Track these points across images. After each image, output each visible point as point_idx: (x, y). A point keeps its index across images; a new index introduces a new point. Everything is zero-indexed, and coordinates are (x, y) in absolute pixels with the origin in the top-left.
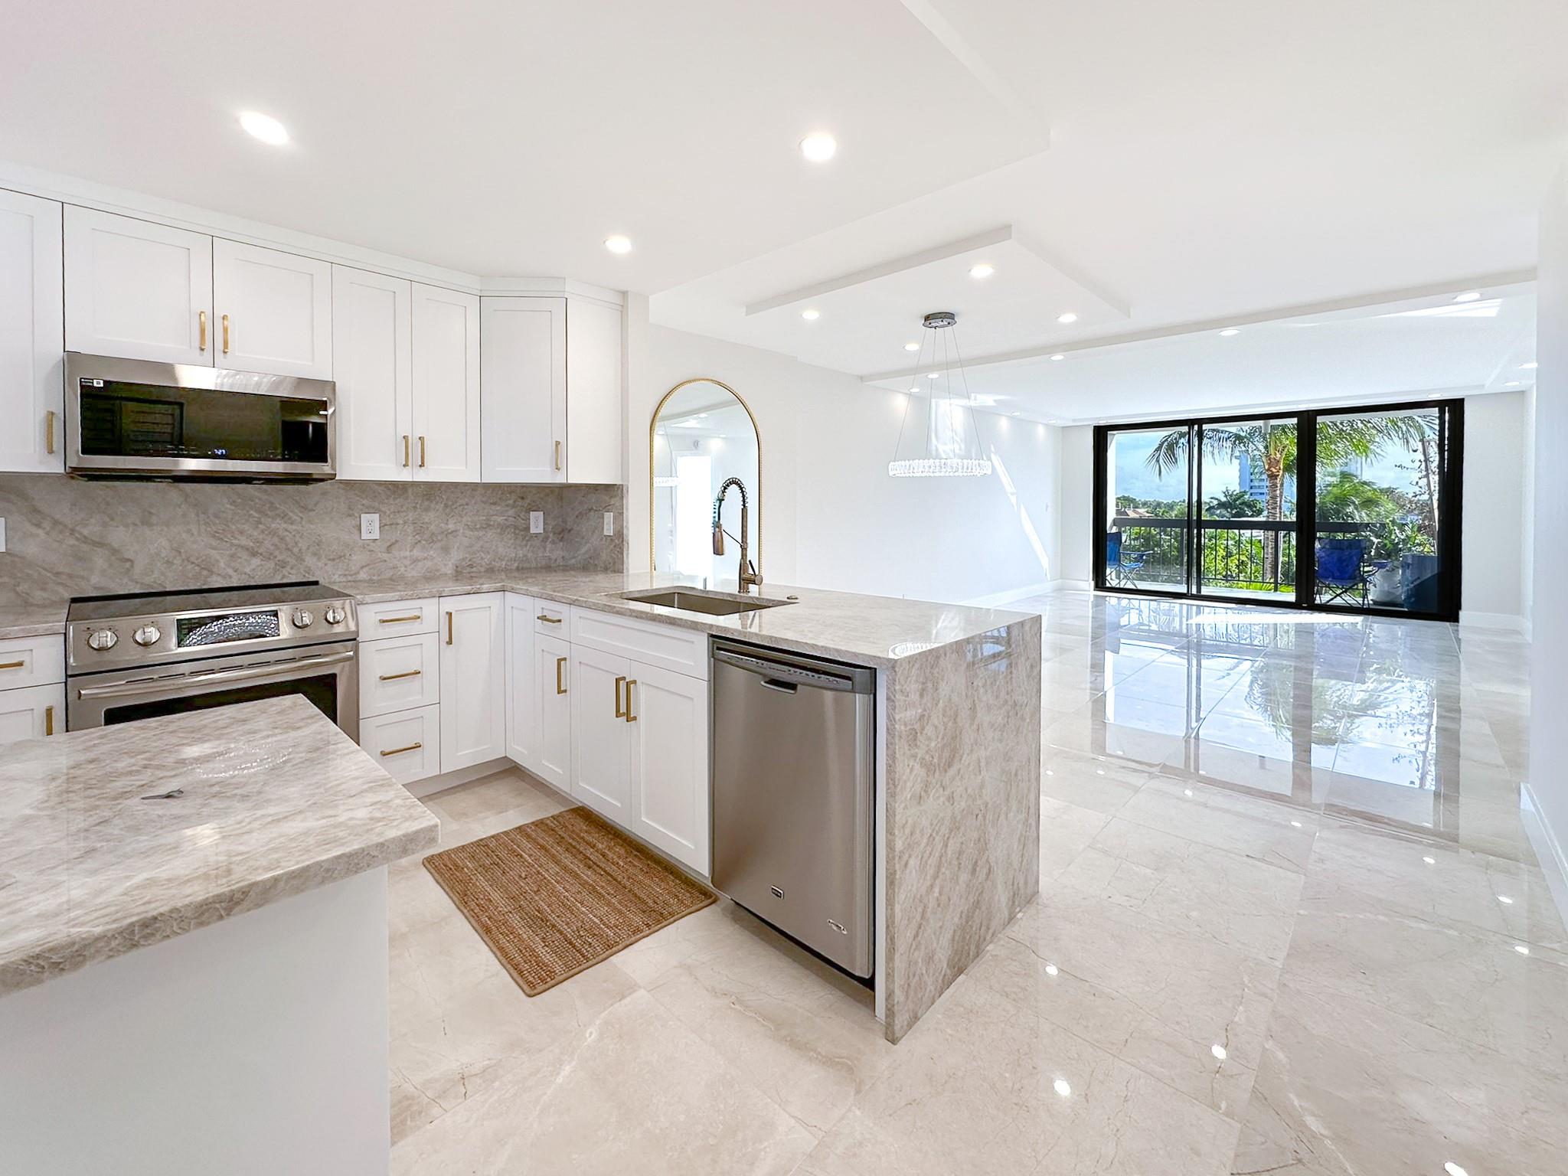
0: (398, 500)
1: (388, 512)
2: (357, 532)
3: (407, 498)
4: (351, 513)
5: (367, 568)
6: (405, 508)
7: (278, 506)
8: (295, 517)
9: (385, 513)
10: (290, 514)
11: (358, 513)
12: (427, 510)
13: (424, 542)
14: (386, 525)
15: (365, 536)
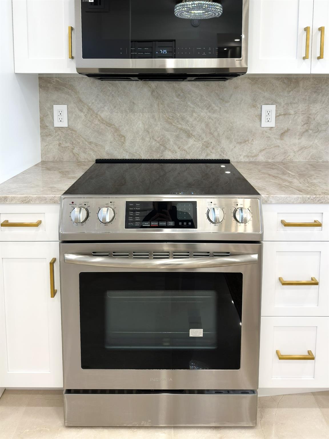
0: (292, 92)
1: (283, 104)
2: (258, 121)
3: (298, 91)
4: (255, 104)
5: (264, 152)
6: (296, 100)
7: (206, 98)
8: (216, 108)
9: (280, 104)
10: (214, 105)
11: (260, 104)
12: (315, 101)
13: (311, 132)
14: (280, 115)
15: (264, 124)
